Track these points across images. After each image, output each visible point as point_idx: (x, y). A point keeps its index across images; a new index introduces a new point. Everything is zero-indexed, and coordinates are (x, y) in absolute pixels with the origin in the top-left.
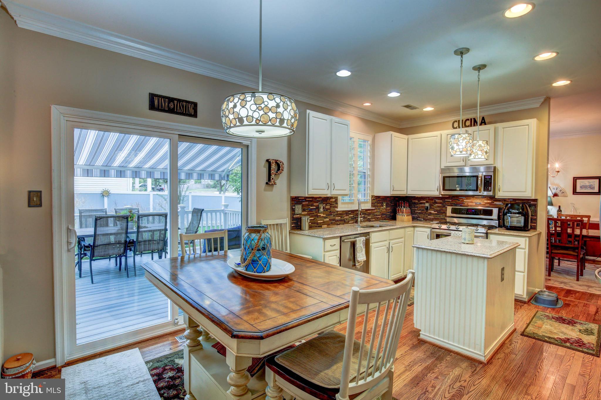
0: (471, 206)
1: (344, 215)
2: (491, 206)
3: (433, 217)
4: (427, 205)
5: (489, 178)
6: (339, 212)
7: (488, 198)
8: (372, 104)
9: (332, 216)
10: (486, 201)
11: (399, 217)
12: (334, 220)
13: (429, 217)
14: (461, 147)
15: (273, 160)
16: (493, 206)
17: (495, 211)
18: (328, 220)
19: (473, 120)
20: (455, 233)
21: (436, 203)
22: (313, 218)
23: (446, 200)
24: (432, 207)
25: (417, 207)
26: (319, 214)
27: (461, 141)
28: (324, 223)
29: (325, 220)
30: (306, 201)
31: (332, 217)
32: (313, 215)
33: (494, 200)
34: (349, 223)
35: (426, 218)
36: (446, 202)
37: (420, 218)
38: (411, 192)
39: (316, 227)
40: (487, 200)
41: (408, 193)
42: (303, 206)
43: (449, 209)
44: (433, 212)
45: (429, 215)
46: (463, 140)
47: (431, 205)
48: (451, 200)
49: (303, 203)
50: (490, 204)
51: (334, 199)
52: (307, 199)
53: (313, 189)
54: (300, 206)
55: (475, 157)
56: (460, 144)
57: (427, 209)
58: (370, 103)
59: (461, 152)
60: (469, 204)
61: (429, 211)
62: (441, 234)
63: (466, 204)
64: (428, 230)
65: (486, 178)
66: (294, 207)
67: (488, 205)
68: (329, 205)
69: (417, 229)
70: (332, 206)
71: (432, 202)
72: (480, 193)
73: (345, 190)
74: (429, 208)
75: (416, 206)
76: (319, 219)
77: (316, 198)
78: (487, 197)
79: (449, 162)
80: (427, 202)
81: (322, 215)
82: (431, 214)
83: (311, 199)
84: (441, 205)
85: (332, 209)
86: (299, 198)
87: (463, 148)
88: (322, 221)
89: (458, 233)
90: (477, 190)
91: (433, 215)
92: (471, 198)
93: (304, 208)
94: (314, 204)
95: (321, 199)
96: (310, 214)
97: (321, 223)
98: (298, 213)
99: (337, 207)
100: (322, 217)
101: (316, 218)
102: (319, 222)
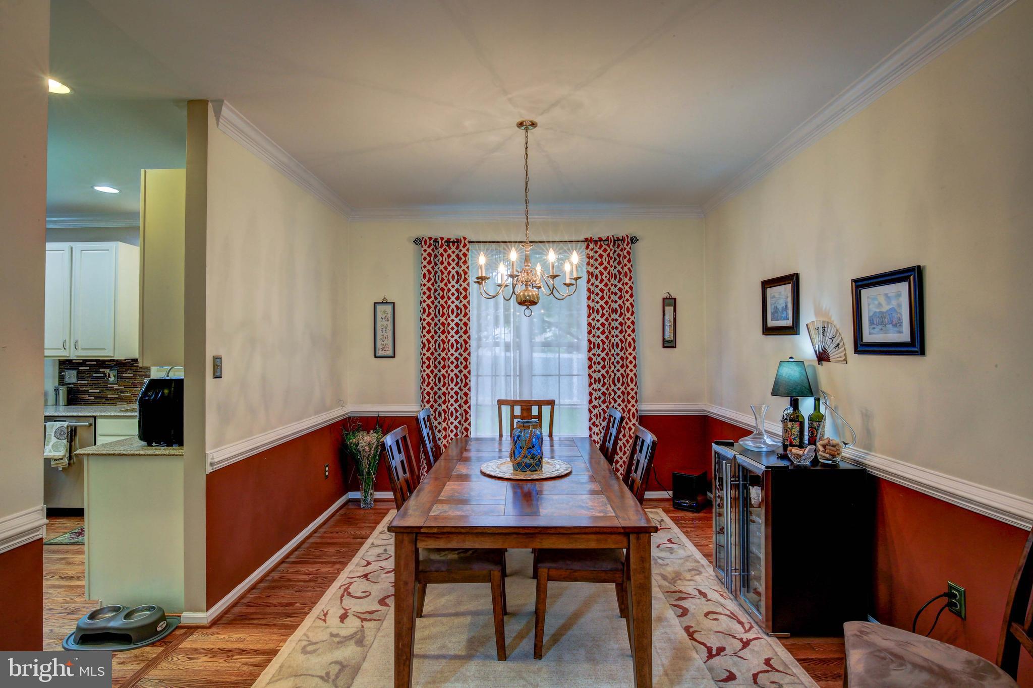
18: (130, 394)
22: (98, 391)
26: (109, 386)
29: (122, 395)
32: (99, 385)
42: (79, 372)
49: (81, 368)
52: (87, 363)
54: (75, 372)
66: (63, 374)
68: (131, 372)
70: (138, 373)
76: (111, 393)
77: (104, 362)
81: (116, 387)
83: (95, 363)
86: (73, 361)
88: (117, 396)
93: (82, 375)
94: (101, 370)
96: (92, 384)
97: (115, 398)
98: (69, 382)
99: (150, 375)
100: (116, 389)
101: (103, 391)
102: (109, 396)
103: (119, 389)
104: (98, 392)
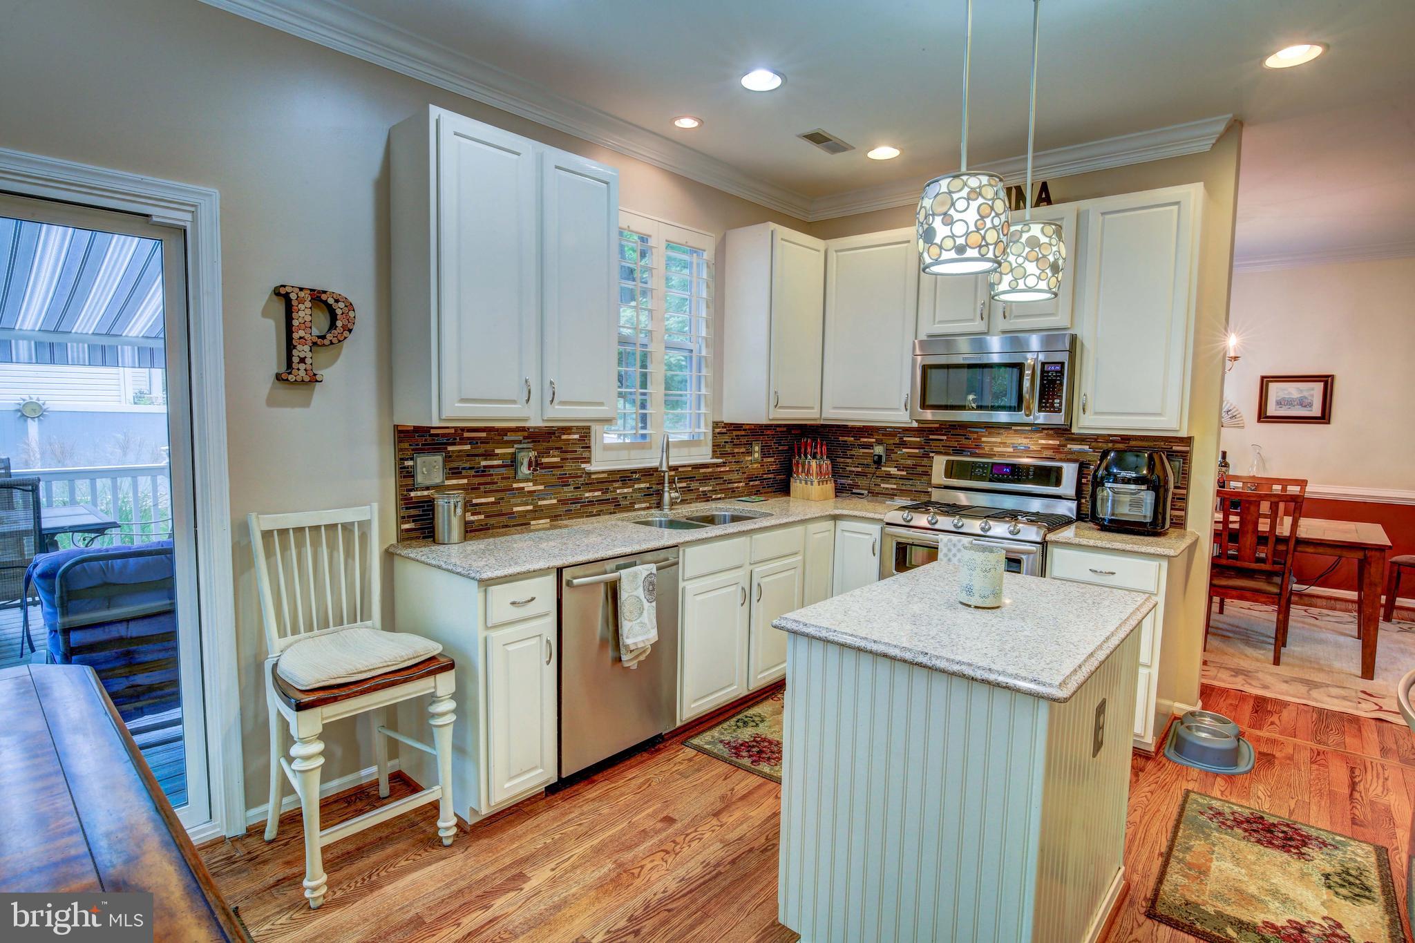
0: (1002, 455)
1: (616, 485)
2: (1057, 457)
3: (895, 487)
4: (879, 450)
5: (1057, 372)
6: (593, 476)
7: (1051, 432)
8: (701, 122)
9: (571, 488)
10: (1043, 442)
11: (796, 485)
12: (576, 501)
13: (882, 485)
14: (959, 229)
15: (301, 289)
16: (1063, 456)
17: (1069, 471)
18: (555, 501)
19: (1014, 191)
20: (950, 540)
21: (903, 444)
22: (492, 499)
23: (931, 437)
24: (893, 455)
25: (852, 457)
26: (515, 485)
27: (961, 205)
28: (538, 513)
29: (540, 503)
30: (463, 441)
31: (568, 492)
32: (494, 487)
33: (1066, 440)
34: (635, 510)
35: (877, 489)
36: (932, 443)
37: (858, 487)
38: (834, 412)
39: (507, 526)
40: (1048, 437)
41: (824, 416)
42: (448, 458)
43: (939, 463)
44: (893, 471)
45: (883, 481)
46: (968, 199)
47: (889, 451)
48: (945, 438)
49: (450, 448)
50: (1056, 449)
51: (574, 434)
52: (466, 435)
53: (463, 400)
54: (438, 459)
55: (1014, 284)
56: (956, 216)
57: (878, 461)
58: (695, 119)
59: (961, 249)
60: (996, 449)
61: (883, 469)
62: (910, 541)
63: (986, 449)
64: (875, 529)
65: (1048, 372)
66: (410, 463)
67: (1049, 453)
68: (557, 453)
69: (842, 524)
70: (569, 456)
71: (892, 442)
72: (1027, 415)
73: (601, 404)
74: (884, 460)
75: (848, 453)
76: (519, 501)
77: (505, 431)
78: (1048, 429)
79: (940, 322)
80: (879, 442)
81: (529, 486)
82: (889, 476)
83: (484, 435)
84: (917, 451)
85: (569, 467)
86: (432, 431)
87: (967, 234)
88: (530, 508)
89: (959, 541)
90: (1018, 408)
91: (894, 481)
92: (1002, 431)
93: (455, 465)
94: (497, 451)
95: (526, 434)
96: (479, 484)
97: (527, 511)
98: (428, 483)
99: (590, 458)
100: (529, 492)
101: (503, 498)
102: (515, 509)
103: (535, 491)
104: (492, 503)
